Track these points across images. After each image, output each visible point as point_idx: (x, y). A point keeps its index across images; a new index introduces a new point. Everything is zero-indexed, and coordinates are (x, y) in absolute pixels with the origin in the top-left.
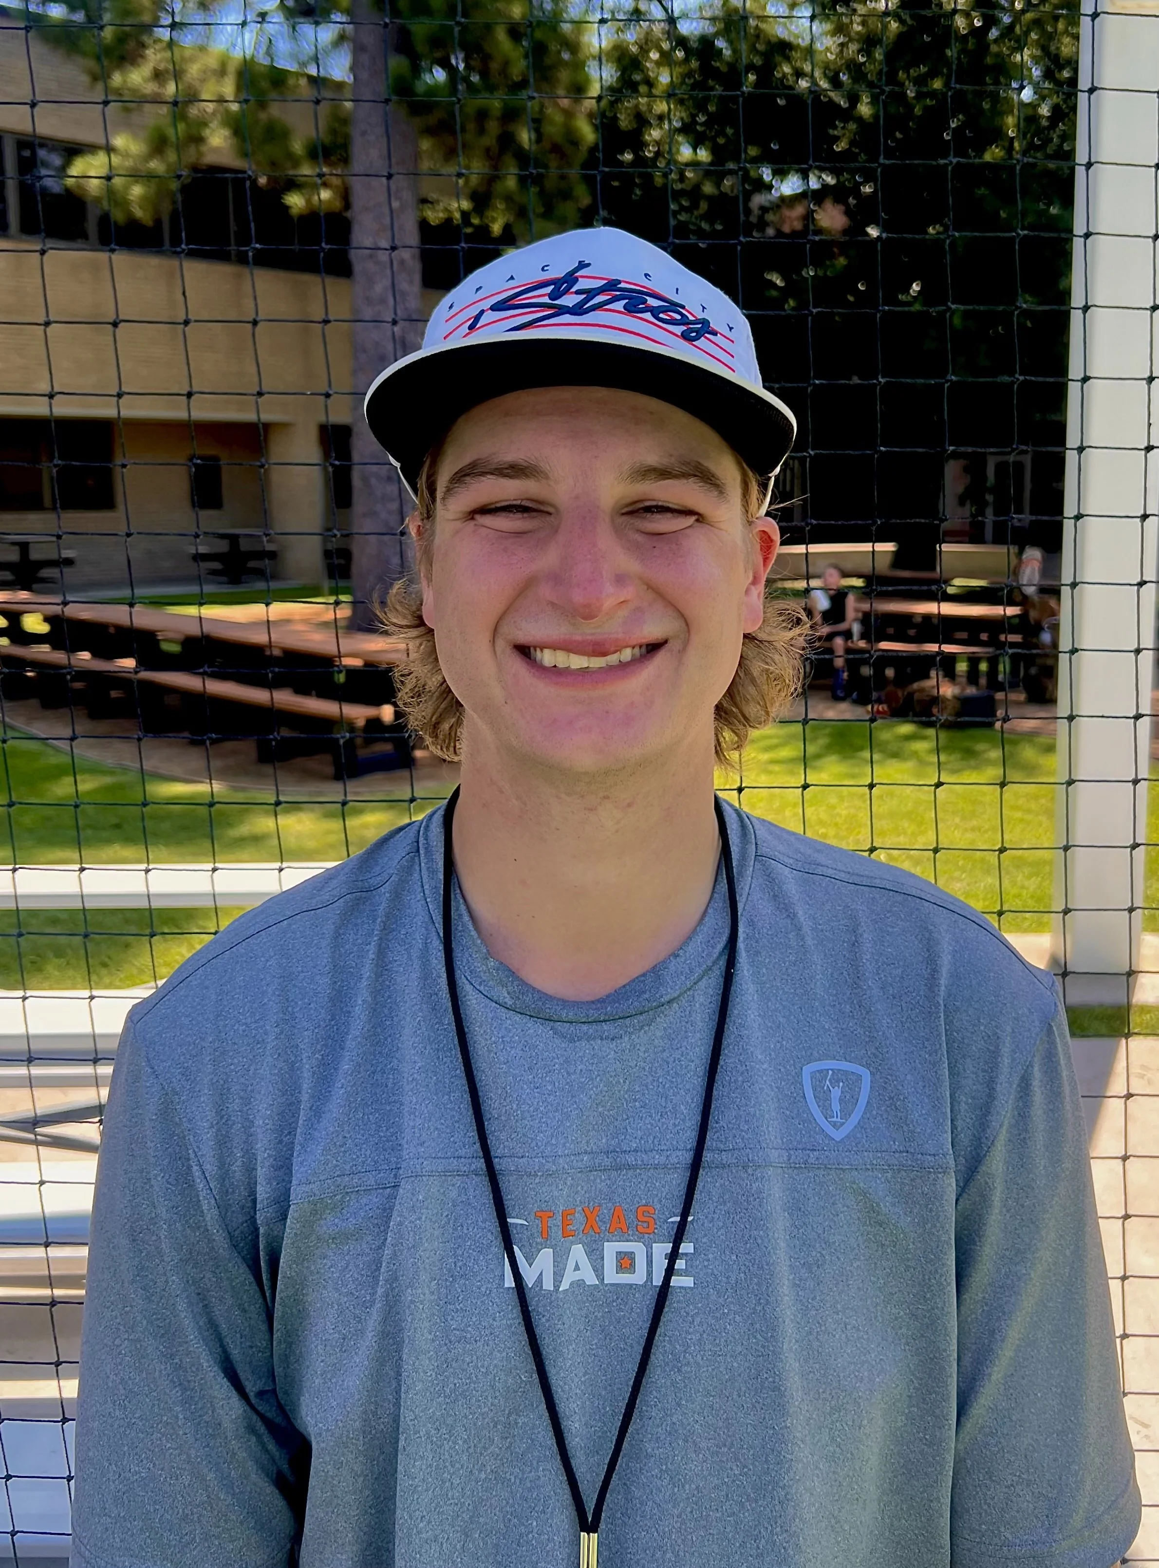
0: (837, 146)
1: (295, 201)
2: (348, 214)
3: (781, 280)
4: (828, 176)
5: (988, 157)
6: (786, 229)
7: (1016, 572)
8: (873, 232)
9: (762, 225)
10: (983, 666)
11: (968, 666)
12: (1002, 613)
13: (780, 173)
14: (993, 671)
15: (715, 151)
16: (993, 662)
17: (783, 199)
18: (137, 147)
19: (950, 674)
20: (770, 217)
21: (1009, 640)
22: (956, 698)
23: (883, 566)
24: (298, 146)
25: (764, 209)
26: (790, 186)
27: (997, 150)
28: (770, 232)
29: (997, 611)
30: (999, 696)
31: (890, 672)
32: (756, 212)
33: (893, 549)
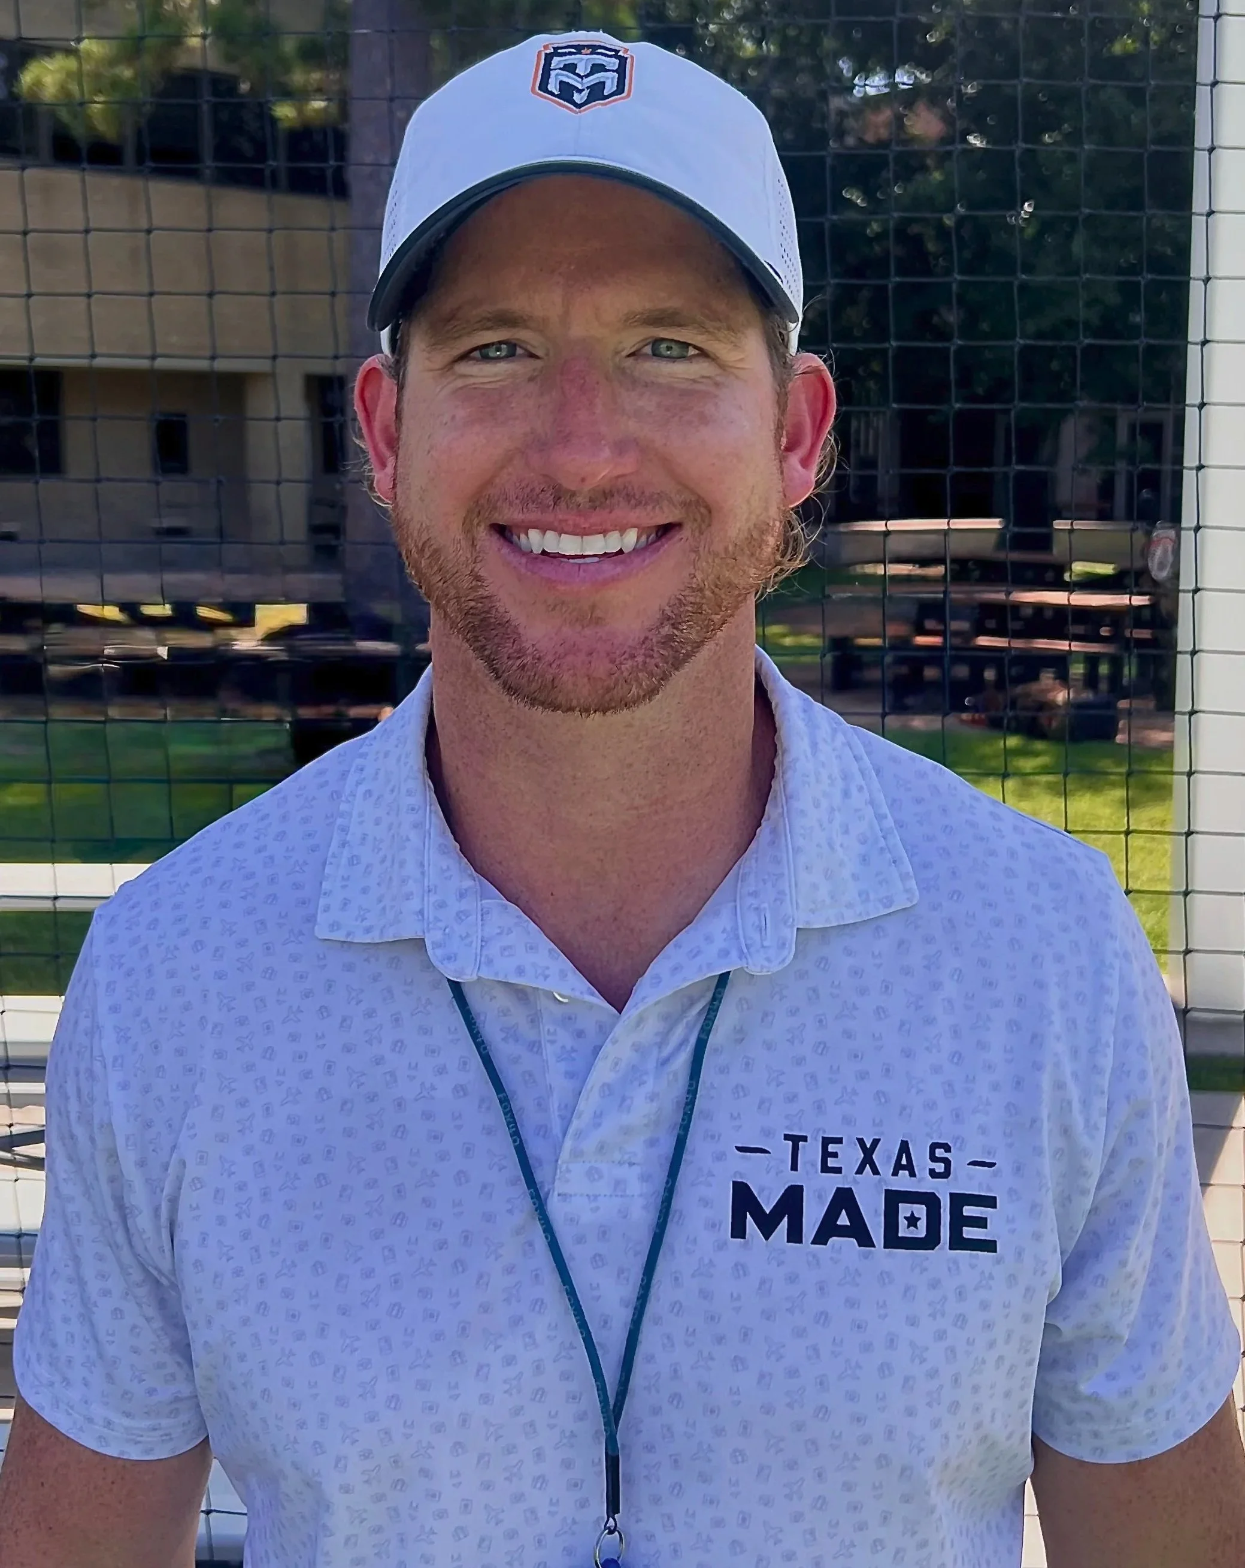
0: (931, 36)
1: (285, 112)
2: (346, 126)
3: (863, 200)
4: (922, 73)
5: (1117, 48)
6: (870, 138)
7: (1145, 552)
8: (975, 141)
9: (841, 134)
10: (1104, 669)
11: (1085, 668)
12: (1128, 602)
13: (863, 68)
14: (1115, 677)
15: (784, 44)
16: (1116, 663)
17: (866, 99)
18: (101, 50)
19: (1063, 677)
20: (850, 123)
21: (1135, 636)
22: (1068, 703)
23: (986, 548)
24: (289, 46)
25: (842, 114)
26: (874, 85)
27: (1130, 41)
28: (850, 141)
29: (1121, 600)
30: (1123, 704)
31: (989, 675)
32: (833, 117)
33: (999, 527)
